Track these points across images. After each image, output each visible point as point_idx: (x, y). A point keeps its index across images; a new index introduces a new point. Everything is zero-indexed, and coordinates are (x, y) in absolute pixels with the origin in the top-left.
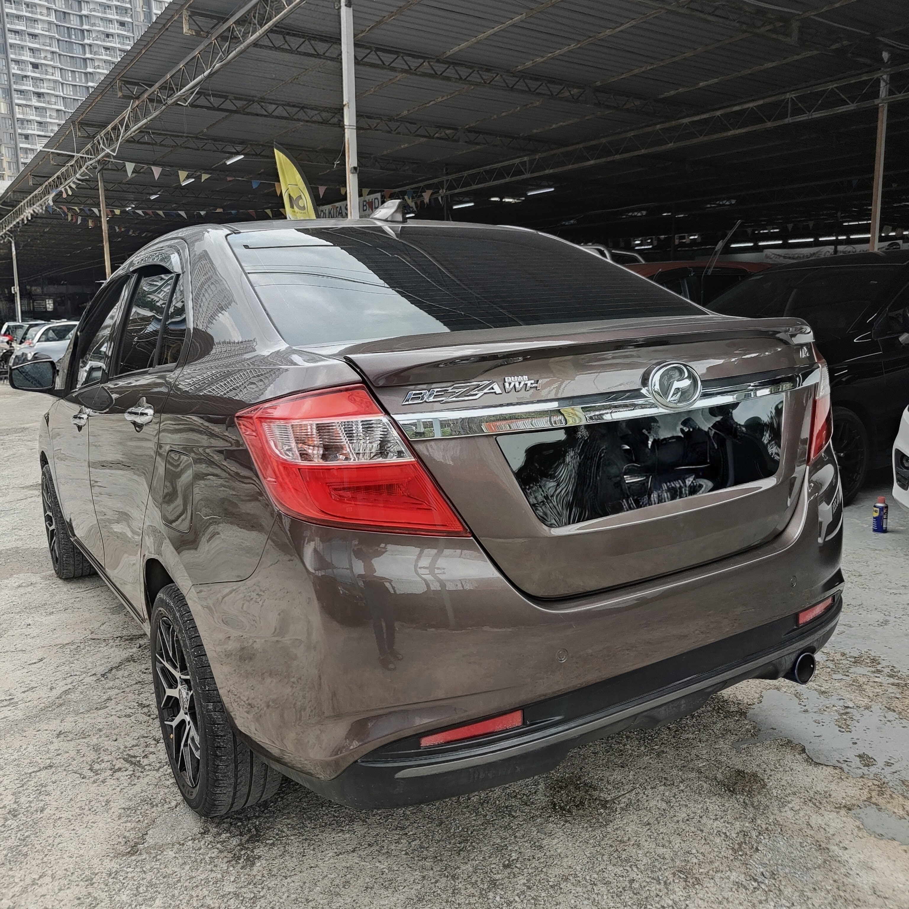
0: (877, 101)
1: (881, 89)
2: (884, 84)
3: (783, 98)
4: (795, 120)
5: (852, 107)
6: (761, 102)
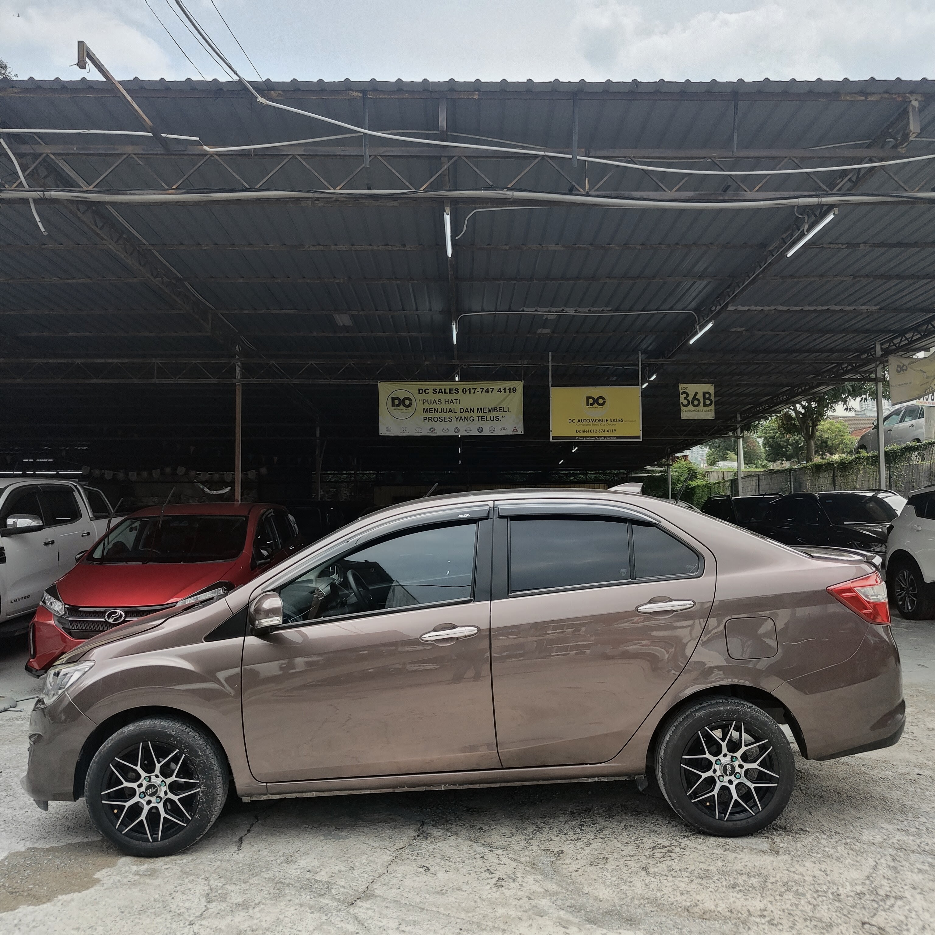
0: (234, 381)
1: (237, 372)
2: (239, 369)
3: (149, 361)
4: (161, 382)
5: (214, 381)
6: (126, 361)
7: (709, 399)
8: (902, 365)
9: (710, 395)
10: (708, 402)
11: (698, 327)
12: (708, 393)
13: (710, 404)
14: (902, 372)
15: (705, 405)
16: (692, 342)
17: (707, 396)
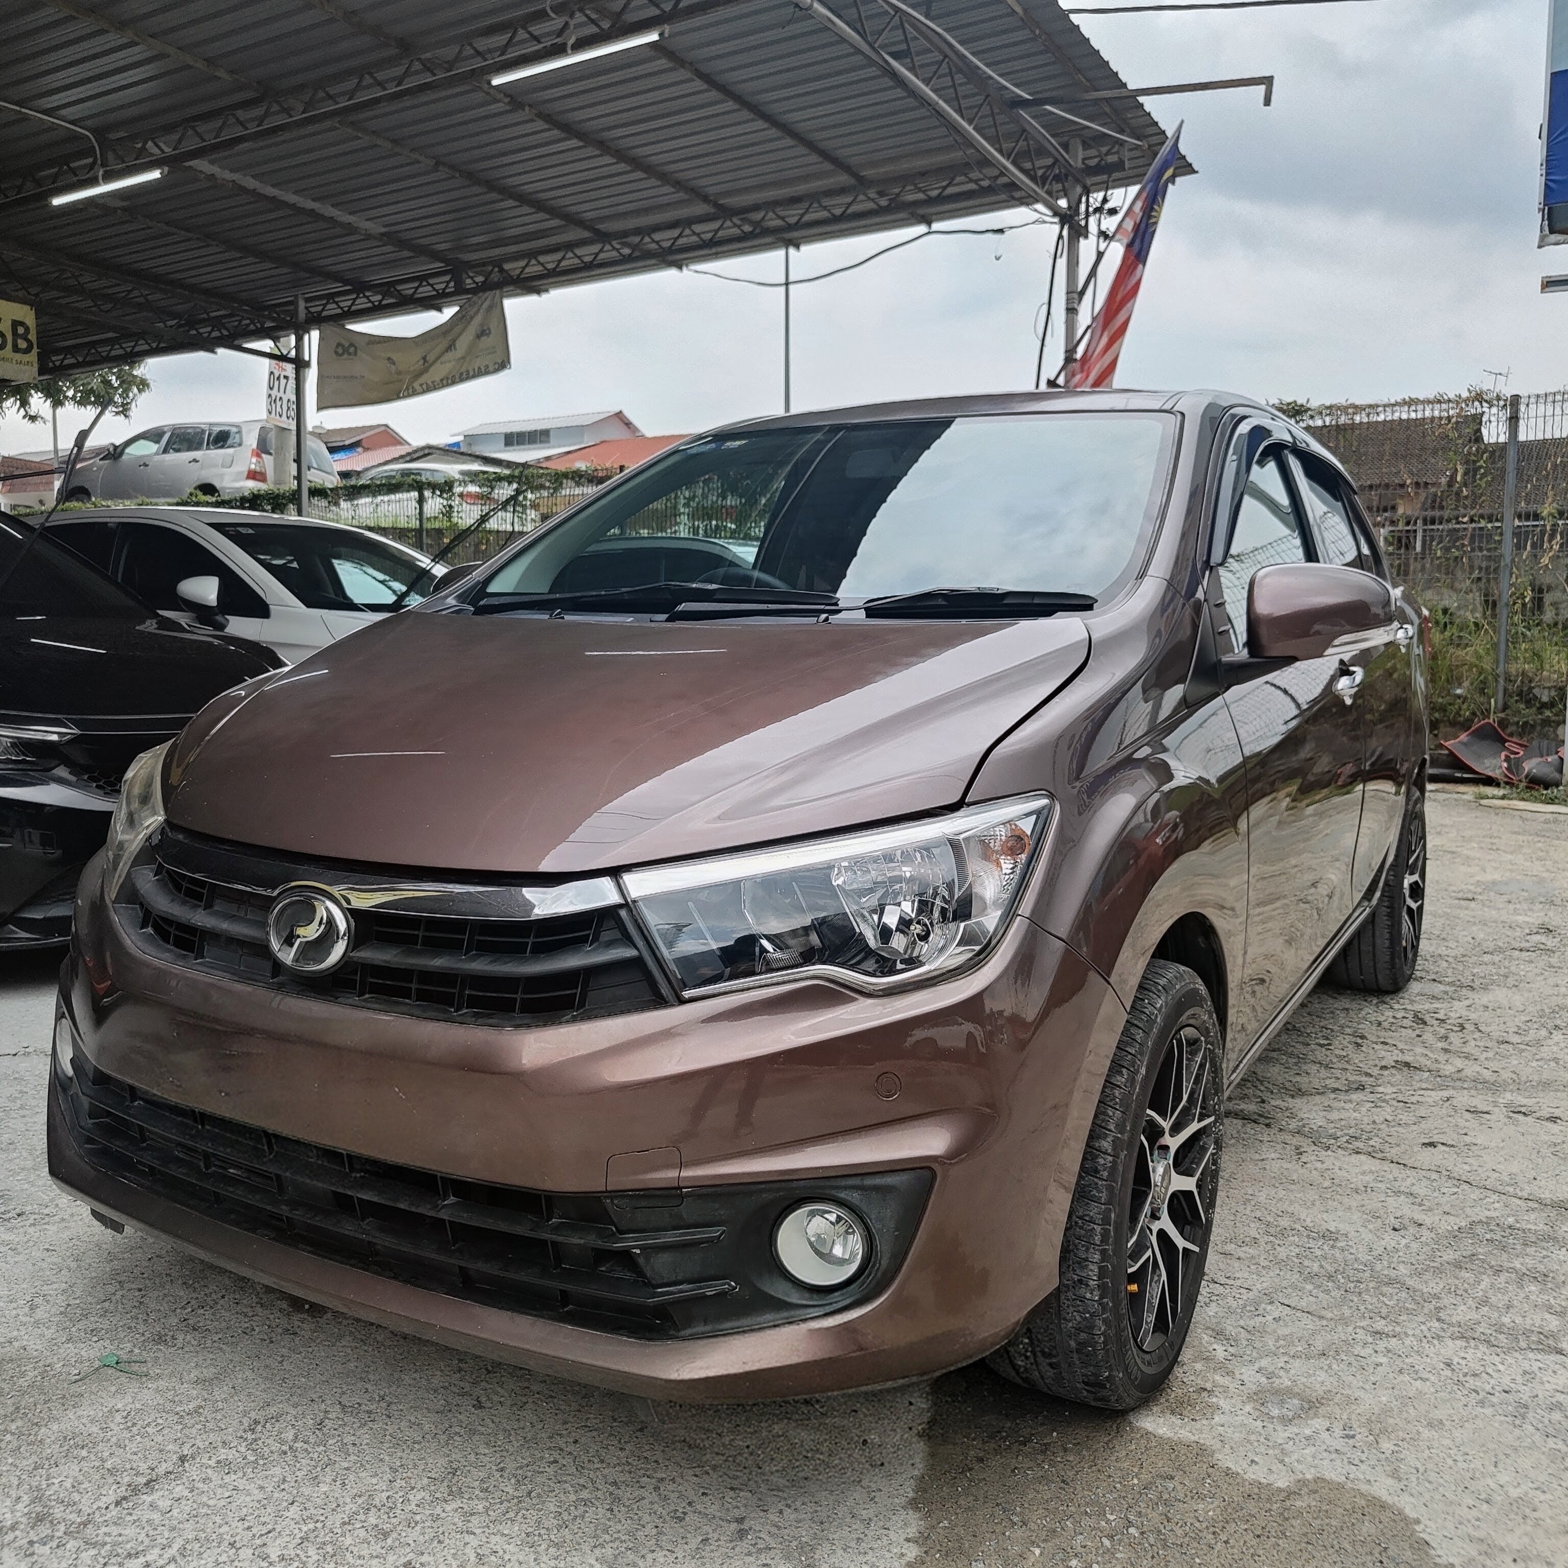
7: (25, 338)
8: (347, 345)
9: (27, 329)
10: (22, 344)
11: (101, 173)
12: (22, 324)
13: (27, 351)
14: (346, 356)
15: (16, 349)
16: (58, 201)
17: (21, 330)
